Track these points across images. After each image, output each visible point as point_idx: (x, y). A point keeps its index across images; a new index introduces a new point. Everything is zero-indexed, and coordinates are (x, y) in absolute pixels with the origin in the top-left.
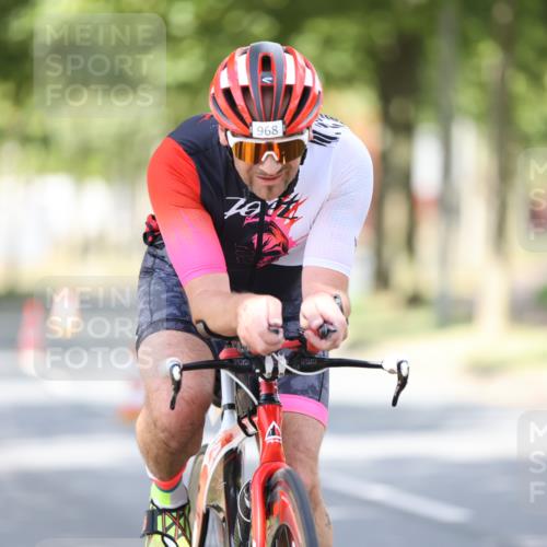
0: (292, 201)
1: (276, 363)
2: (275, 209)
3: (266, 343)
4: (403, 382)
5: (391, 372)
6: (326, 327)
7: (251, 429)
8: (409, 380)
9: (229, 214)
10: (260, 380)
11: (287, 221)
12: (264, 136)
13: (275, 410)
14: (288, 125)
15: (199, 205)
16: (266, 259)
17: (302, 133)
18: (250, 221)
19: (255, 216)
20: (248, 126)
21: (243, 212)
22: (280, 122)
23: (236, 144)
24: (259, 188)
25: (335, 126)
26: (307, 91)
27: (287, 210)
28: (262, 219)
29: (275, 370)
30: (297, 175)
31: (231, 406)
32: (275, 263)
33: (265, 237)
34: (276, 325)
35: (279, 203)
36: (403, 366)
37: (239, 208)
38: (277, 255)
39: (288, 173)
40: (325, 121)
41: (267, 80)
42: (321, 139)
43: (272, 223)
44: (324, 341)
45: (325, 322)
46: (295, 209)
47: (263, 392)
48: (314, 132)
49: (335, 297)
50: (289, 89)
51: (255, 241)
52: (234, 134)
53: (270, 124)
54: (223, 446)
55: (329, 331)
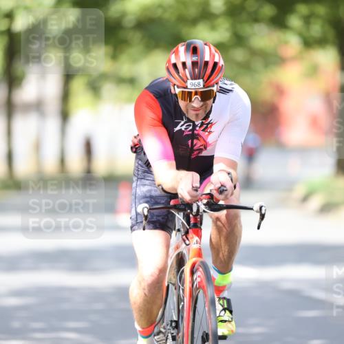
0: (209, 123)
1: (198, 207)
2: (200, 127)
3: (191, 196)
4: (262, 217)
5: (257, 212)
6: (222, 188)
7: (187, 242)
8: (266, 216)
9: (176, 129)
10: (191, 215)
11: (207, 133)
12: (193, 87)
13: (198, 231)
14: (205, 82)
15: (160, 124)
16: (195, 153)
17: (213, 86)
18: (187, 133)
19: (190, 131)
20: (186, 82)
21: (183, 128)
22: (202, 80)
23: (179, 92)
24: (192, 115)
25: (231, 84)
26: (215, 64)
27: (206, 128)
28: (193, 132)
29: (198, 210)
30: (211, 109)
31: (179, 230)
32: (200, 155)
33: (195, 141)
34: (197, 187)
35: (202, 124)
36: (263, 209)
37: (181, 126)
38: (200, 150)
39: (206, 107)
40: (226, 82)
41: (195, 59)
42: (224, 91)
43: (198, 135)
44: (221, 196)
45: (222, 186)
46: (211, 127)
47: (192, 222)
48: (220, 87)
49: (229, 174)
50: (206, 63)
51: (190, 144)
52: (178, 87)
53: (197, 81)
54: (175, 250)
55: (223, 190)
